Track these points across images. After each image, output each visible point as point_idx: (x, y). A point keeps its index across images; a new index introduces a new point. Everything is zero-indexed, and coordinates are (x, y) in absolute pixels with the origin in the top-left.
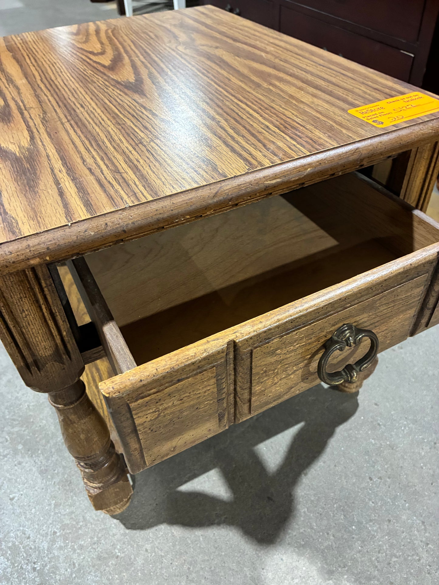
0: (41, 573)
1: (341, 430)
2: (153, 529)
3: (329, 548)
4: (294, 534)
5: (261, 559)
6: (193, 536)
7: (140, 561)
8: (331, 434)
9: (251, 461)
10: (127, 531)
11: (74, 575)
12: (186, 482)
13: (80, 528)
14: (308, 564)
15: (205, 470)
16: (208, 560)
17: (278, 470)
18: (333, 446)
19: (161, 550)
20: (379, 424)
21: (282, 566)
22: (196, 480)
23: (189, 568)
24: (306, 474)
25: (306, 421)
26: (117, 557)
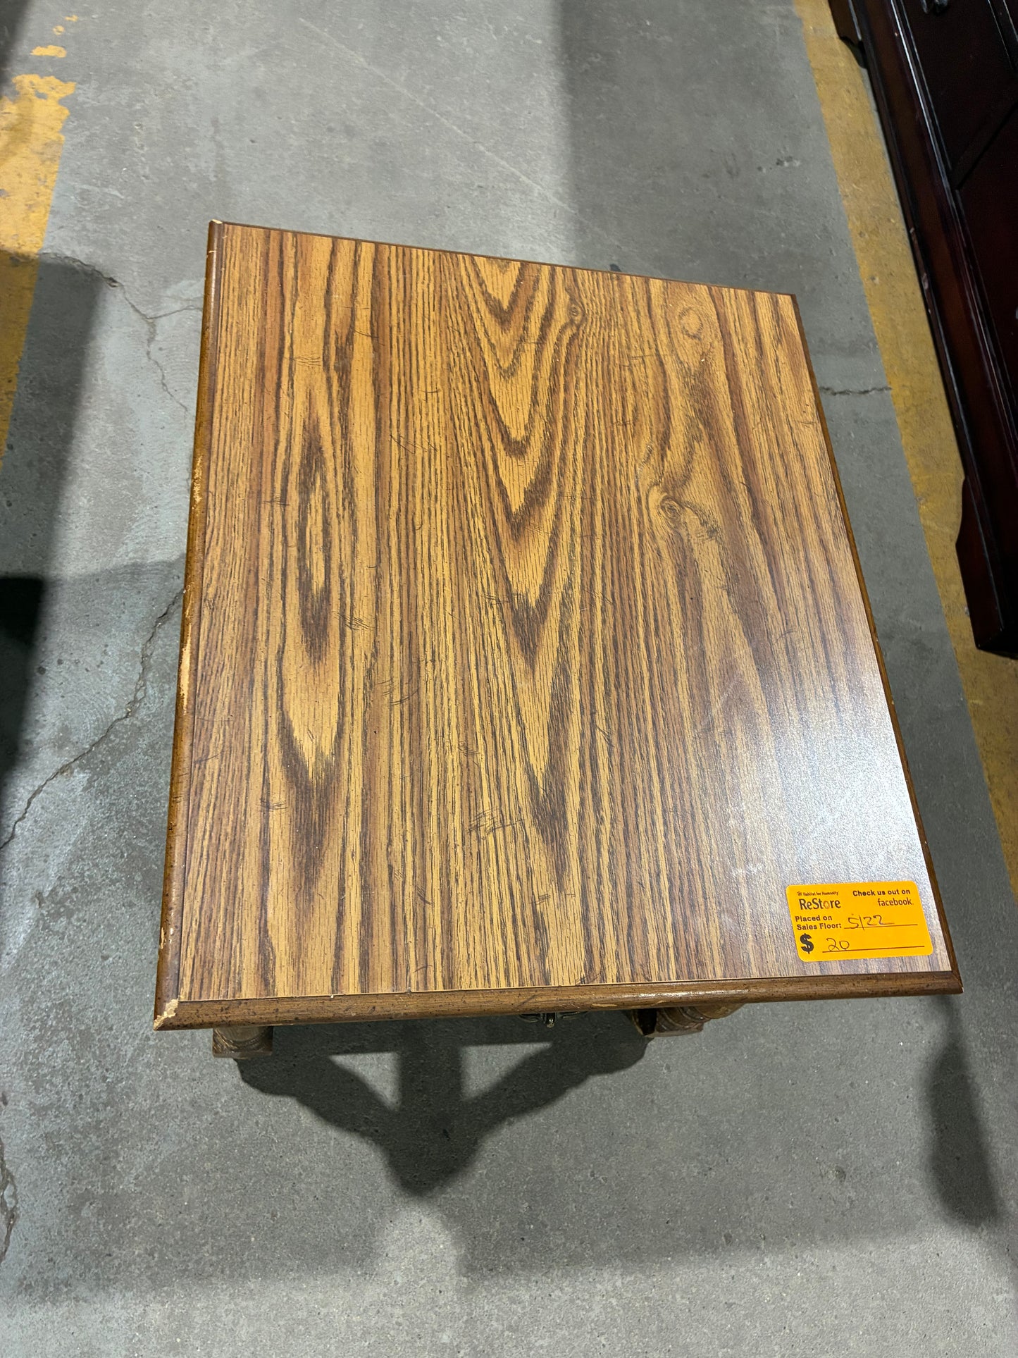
0: (111, 1088)
1: (596, 1083)
2: (276, 1099)
3: (487, 1237)
4: (453, 1196)
5: (395, 1208)
6: (324, 1134)
7: (243, 1133)
8: (578, 1081)
9: (448, 1065)
10: (242, 1084)
11: (153, 1112)
12: (346, 1052)
13: (183, 1049)
14: (449, 1243)
15: (380, 1049)
16: (329, 1176)
17: (476, 1098)
18: (570, 1101)
19: (276, 1133)
20: (652, 1101)
21: (417, 1230)
22: (360, 1057)
23: (300, 1174)
24: (510, 1124)
25: (555, 1044)
26: (217, 1113)
